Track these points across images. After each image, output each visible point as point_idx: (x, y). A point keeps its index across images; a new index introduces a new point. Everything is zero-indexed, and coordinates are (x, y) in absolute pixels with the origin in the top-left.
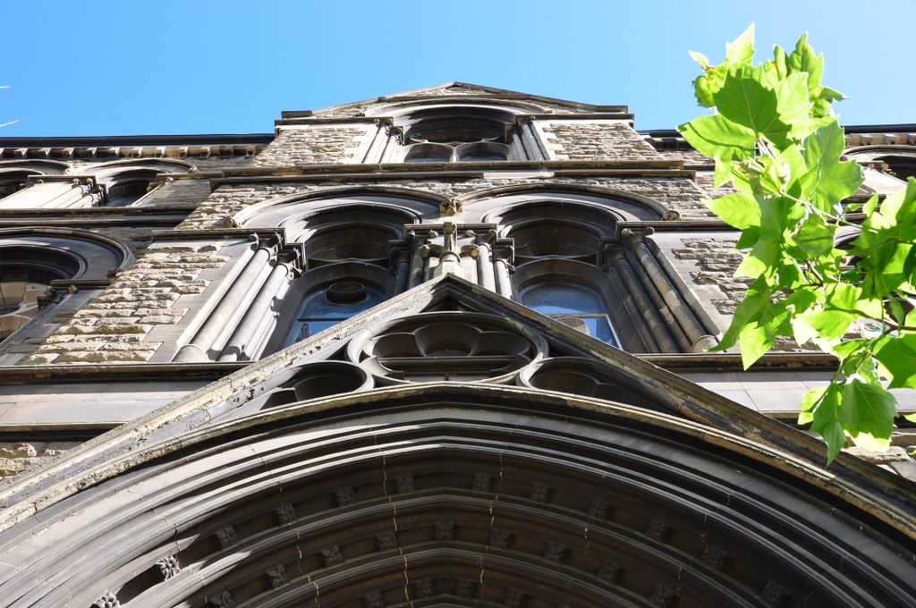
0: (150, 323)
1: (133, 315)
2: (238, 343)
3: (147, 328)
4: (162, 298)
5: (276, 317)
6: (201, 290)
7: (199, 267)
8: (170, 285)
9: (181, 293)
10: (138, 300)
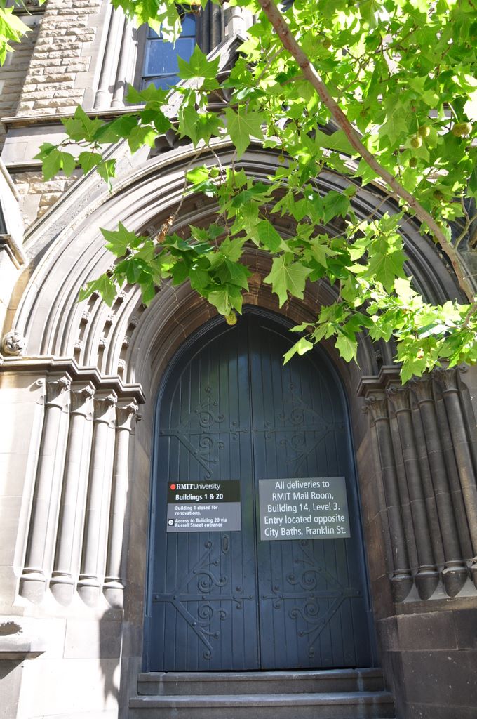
0: (74, 72)
1: (62, 65)
2: (121, 79)
3: (72, 76)
4: (74, 48)
5: (136, 45)
6: (93, 36)
7: (85, 13)
8: (73, 34)
9: (83, 41)
10: (60, 50)
